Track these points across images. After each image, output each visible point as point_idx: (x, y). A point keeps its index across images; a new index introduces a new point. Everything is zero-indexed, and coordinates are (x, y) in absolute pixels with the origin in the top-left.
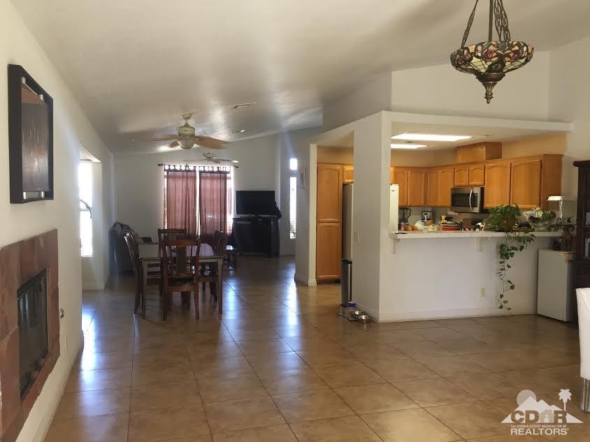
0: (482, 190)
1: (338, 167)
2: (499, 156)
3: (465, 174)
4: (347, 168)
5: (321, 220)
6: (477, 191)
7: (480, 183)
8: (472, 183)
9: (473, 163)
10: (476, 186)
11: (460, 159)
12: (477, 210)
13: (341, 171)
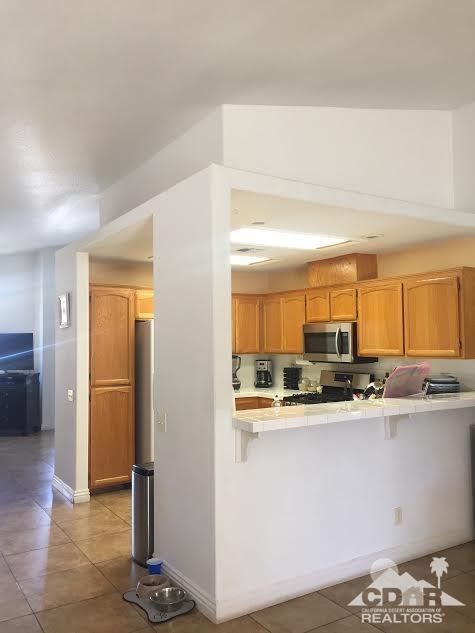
0: (355, 326)
1: (127, 292)
2: (373, 275)
3: (324, 304)
4: (141, 294)
5: (98, 381)
6: (347, 328)
7: (351, 316)
8: (335, 317)
9: (334, 286)
10: (344, 321)
11: (313, 280)
12: (348, 358)
13: (131, 298)
